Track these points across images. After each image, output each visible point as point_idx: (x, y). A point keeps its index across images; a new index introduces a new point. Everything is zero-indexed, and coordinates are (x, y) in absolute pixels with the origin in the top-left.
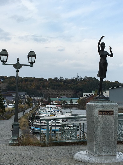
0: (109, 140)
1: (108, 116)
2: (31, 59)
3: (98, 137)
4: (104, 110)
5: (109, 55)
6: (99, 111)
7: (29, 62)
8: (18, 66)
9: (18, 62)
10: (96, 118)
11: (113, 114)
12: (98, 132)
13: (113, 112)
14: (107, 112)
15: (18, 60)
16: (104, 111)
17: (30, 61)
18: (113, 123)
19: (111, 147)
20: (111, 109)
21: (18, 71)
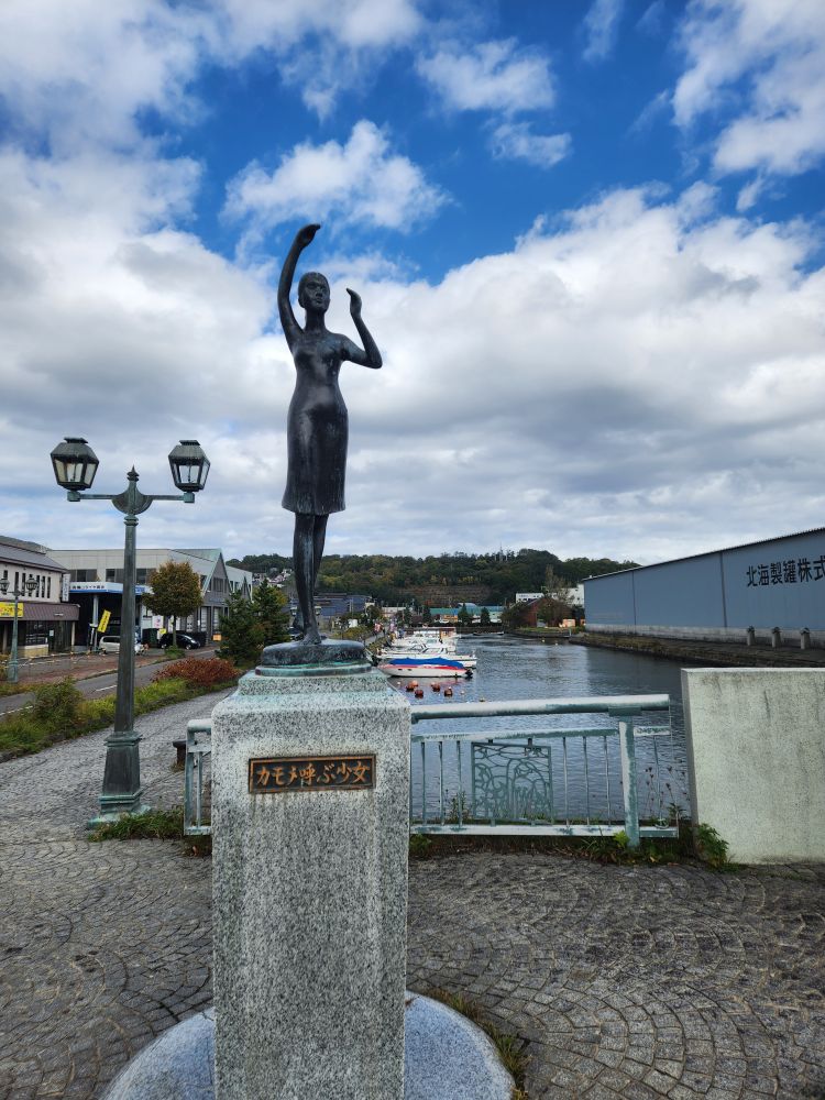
0: (334, 994)
1: (327, 798)
2: (188, 473)
3: (245, 971)
4: (296, 748)
5: (356, 360)
6: (256, 765)
7: (181, 486)
8: (132, 503)
9: (133, 488)
10: (233, 819)
11: (368, 781)
12: (246, 929)
13: (369, 760)
14: (320, 764)
15: (133, 476)
16: (301, 763)
17: (184, 481)
18: (373, 854)
19: (356, 1051)
20: (351, 745)
21: (131, 524)
